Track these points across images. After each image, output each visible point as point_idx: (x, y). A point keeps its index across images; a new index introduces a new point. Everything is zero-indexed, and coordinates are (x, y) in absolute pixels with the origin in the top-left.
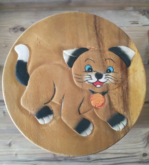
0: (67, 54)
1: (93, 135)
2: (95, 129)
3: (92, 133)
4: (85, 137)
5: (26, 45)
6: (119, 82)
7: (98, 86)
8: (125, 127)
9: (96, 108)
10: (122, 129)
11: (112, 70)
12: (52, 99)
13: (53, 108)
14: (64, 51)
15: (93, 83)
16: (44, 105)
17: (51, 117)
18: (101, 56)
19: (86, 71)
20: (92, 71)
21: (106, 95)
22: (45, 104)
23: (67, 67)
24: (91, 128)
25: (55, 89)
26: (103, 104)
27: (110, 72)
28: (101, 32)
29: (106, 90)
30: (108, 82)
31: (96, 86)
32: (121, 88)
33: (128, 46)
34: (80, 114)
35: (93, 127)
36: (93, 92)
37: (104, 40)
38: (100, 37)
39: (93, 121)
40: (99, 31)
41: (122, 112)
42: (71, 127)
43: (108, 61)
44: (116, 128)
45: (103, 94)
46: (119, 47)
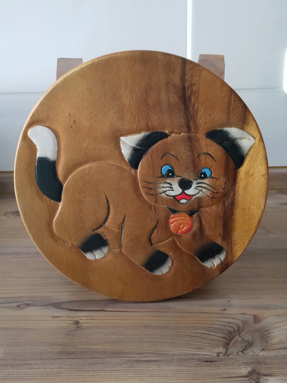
0: (128, 143)
1: (171, 273)
2: (175, 264)
3: (170, 270)
6: (219, 195)
7: (183, 201)
8: (222, 263)
9: (178, 236)
10: (218, 266)
11: (208, 173)
13: (108, 237)
14: (122, 138)
15: (174, 197)
16: (92, 233)
17: (105, 250)
18: (191, 149)
19: (163, 176)
20: (173, 176)
22: (93, 230)
24: (169, 264)
25: (109, 206)
26: (190, 229)
27: (206, 177)
28: (193, 99)
30: (200, 195)
31: (179, 201)
32: (221, 205)
33: (242, 128)
34: (152, 244)
35: (173, 262)
36: (174, 212)
37: (199, 117)
40: (190, 98)
41: (219, 241)
42: (137, 263)
43: (203, 157)
44: (208, 264)
45: (191, 213)
46: (226, 129)
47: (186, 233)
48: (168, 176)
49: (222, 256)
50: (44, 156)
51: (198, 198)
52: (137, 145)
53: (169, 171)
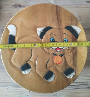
0: (39, 30)
1: (55, 81)
2: (56, 77)
3: (54, 79)
4: (50, 82)
5: (15, 25)
6: (71, 49)
7: (58, 51)
8: (74, 76)
9: (57, 65)
10: (72, 78)
11: (66, 41)
12: (30, 59)
13: (31, 65)
14: (38, 29)
15: (55, 49)
16: (25, 63)
17: (30, 70)
18: (60, 32)
19: (51, 42)
21: (63, 57)
22: (26, 62)
23: (39, 38)
24: (53, 77)
25: (32, 53)
28: (60, 17)
29: (63, 53)
30: (64, 48)
31: (57, 51)
32: (72, 52)
33: (77, 26)
34: (47, 68)
35: (55, 76)
36: (55, 55)
37: (62, 22)
38: (60, 19)
39: (55, 72)
40: (59, 16)
41: (72, 67)
42: (41, 76)
43: (64, 35)
44: (68, 77)
45: (61, 56)
46: (71, 26)
47: (60, 63)
48: (53, 42)
49: (74, 74)
50: (11, 34)
51: (64, 50)
52: (43, 31)
53: (53, 40)
